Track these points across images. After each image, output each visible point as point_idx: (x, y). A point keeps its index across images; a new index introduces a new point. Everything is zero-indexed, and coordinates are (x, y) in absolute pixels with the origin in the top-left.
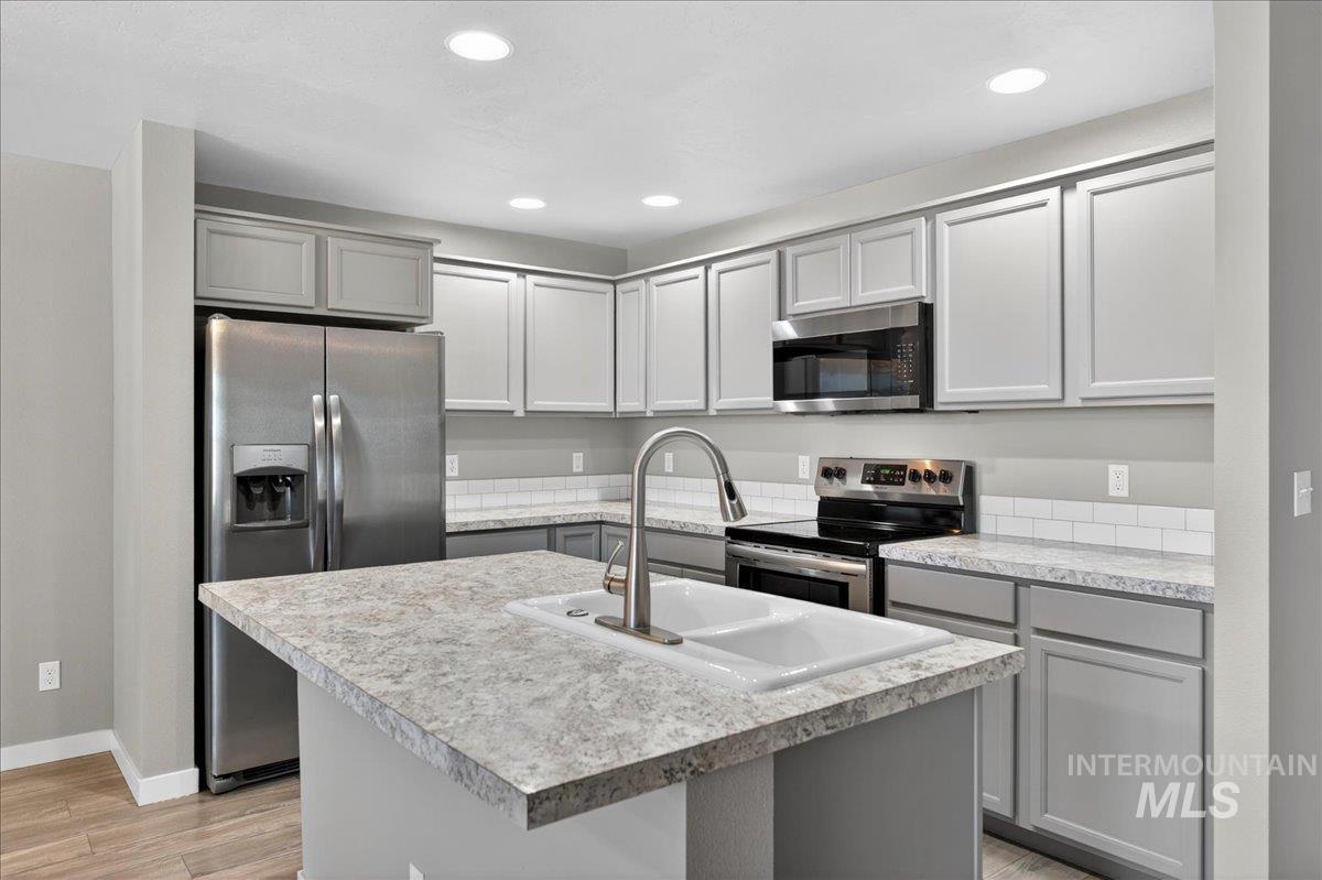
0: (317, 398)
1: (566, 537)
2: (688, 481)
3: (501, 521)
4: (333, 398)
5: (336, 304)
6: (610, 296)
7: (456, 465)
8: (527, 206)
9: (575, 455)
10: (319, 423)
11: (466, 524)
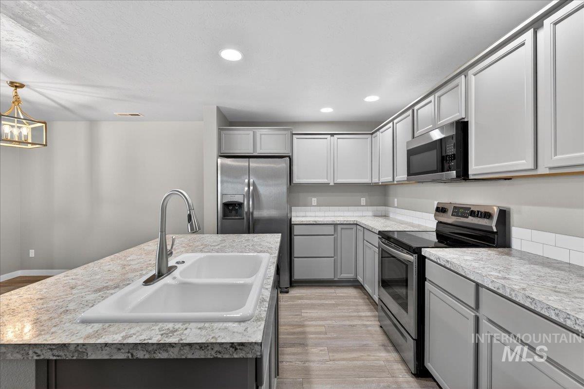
0: (247, 181)
1: (342, 229)
2: (403, 210)
3: (315, 221)
4: (251, 181)
5: (259, 151)
6: (369, 140)
7: (316, 201)
8: (327, 111)
9: (362, 199)
10: (246, 189)
11: (302, 221)
